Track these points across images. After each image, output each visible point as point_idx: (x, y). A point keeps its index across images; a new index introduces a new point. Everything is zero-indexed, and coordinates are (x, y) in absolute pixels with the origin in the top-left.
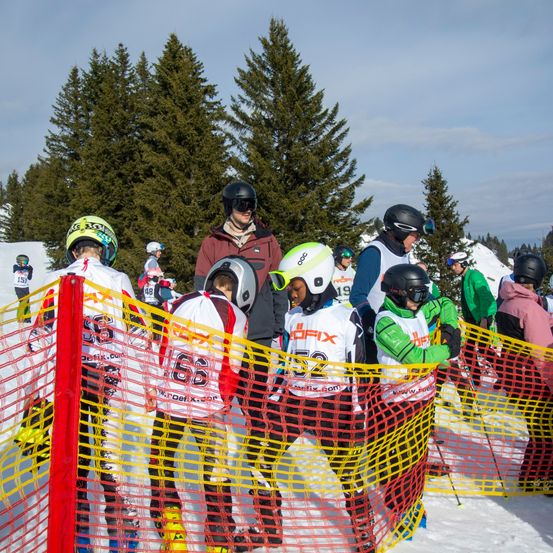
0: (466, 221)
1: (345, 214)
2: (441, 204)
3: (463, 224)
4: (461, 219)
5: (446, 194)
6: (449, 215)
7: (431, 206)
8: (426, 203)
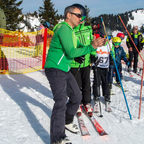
0: (57, 11)
1: (13, 6)
2: (49, 5)
3: (56, 12)
4: (55, 11)
5: (51, 2)
6: (51, 9)
7: (45, 6)
8: (44, 4)
